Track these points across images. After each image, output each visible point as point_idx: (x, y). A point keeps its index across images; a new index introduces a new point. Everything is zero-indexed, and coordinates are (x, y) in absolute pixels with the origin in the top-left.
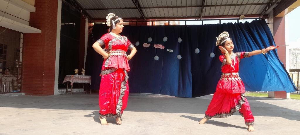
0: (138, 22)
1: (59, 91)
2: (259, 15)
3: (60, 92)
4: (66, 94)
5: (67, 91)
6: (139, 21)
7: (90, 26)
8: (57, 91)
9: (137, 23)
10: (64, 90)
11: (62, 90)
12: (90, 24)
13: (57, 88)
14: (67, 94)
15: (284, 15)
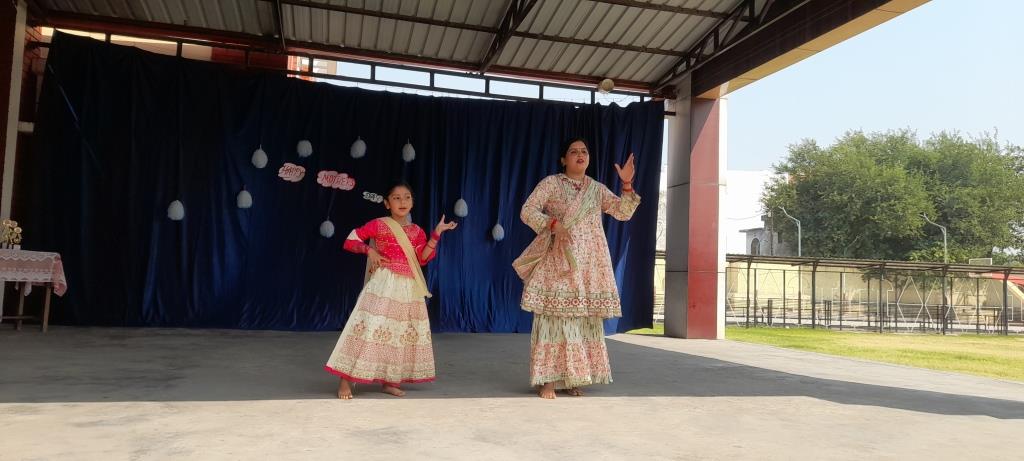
0: (251, 53)
2: (651, 86)
6: (256, 50)
7: (34, 41)
9: (247, 54)
15: (718, 97)
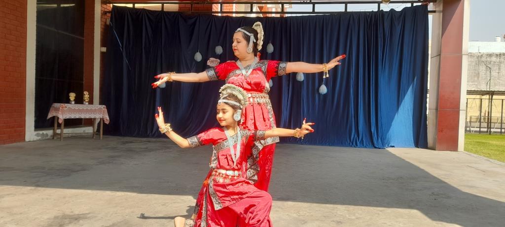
0: (194, 5)
1: (38, 134)
3: (38, 136)
4: (53, 138)
5: (55, 134)
6: (196, 3)
7: (106, 10)
8: (31, 133)
9: (192, 6)
10: (50, 132)
11: (45, 132)
12: (105, 6)
13: (33, 128)
14: (55, 138)
